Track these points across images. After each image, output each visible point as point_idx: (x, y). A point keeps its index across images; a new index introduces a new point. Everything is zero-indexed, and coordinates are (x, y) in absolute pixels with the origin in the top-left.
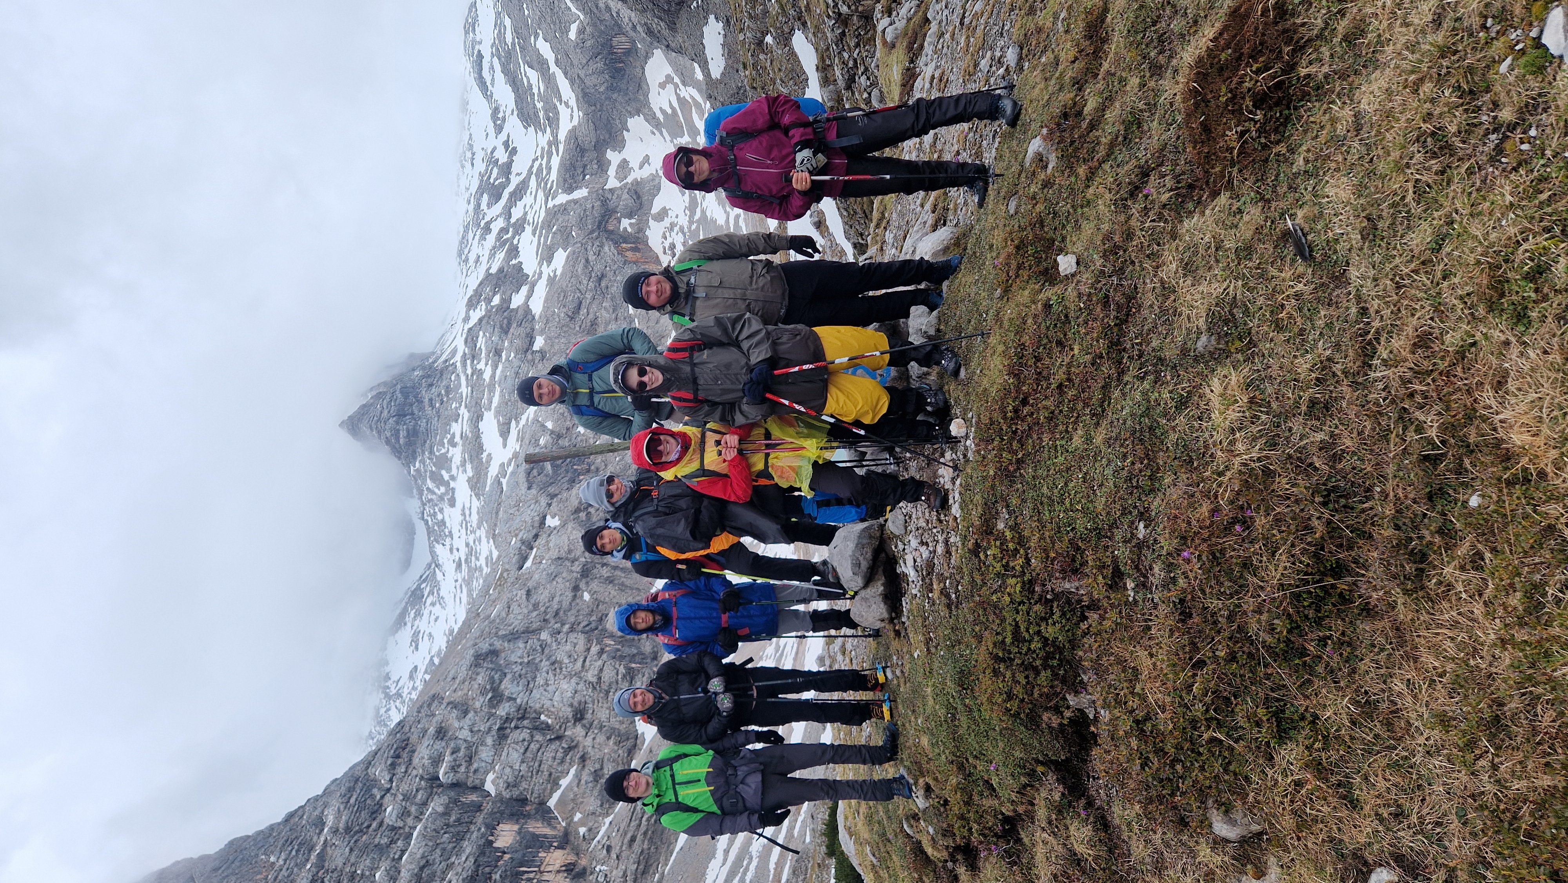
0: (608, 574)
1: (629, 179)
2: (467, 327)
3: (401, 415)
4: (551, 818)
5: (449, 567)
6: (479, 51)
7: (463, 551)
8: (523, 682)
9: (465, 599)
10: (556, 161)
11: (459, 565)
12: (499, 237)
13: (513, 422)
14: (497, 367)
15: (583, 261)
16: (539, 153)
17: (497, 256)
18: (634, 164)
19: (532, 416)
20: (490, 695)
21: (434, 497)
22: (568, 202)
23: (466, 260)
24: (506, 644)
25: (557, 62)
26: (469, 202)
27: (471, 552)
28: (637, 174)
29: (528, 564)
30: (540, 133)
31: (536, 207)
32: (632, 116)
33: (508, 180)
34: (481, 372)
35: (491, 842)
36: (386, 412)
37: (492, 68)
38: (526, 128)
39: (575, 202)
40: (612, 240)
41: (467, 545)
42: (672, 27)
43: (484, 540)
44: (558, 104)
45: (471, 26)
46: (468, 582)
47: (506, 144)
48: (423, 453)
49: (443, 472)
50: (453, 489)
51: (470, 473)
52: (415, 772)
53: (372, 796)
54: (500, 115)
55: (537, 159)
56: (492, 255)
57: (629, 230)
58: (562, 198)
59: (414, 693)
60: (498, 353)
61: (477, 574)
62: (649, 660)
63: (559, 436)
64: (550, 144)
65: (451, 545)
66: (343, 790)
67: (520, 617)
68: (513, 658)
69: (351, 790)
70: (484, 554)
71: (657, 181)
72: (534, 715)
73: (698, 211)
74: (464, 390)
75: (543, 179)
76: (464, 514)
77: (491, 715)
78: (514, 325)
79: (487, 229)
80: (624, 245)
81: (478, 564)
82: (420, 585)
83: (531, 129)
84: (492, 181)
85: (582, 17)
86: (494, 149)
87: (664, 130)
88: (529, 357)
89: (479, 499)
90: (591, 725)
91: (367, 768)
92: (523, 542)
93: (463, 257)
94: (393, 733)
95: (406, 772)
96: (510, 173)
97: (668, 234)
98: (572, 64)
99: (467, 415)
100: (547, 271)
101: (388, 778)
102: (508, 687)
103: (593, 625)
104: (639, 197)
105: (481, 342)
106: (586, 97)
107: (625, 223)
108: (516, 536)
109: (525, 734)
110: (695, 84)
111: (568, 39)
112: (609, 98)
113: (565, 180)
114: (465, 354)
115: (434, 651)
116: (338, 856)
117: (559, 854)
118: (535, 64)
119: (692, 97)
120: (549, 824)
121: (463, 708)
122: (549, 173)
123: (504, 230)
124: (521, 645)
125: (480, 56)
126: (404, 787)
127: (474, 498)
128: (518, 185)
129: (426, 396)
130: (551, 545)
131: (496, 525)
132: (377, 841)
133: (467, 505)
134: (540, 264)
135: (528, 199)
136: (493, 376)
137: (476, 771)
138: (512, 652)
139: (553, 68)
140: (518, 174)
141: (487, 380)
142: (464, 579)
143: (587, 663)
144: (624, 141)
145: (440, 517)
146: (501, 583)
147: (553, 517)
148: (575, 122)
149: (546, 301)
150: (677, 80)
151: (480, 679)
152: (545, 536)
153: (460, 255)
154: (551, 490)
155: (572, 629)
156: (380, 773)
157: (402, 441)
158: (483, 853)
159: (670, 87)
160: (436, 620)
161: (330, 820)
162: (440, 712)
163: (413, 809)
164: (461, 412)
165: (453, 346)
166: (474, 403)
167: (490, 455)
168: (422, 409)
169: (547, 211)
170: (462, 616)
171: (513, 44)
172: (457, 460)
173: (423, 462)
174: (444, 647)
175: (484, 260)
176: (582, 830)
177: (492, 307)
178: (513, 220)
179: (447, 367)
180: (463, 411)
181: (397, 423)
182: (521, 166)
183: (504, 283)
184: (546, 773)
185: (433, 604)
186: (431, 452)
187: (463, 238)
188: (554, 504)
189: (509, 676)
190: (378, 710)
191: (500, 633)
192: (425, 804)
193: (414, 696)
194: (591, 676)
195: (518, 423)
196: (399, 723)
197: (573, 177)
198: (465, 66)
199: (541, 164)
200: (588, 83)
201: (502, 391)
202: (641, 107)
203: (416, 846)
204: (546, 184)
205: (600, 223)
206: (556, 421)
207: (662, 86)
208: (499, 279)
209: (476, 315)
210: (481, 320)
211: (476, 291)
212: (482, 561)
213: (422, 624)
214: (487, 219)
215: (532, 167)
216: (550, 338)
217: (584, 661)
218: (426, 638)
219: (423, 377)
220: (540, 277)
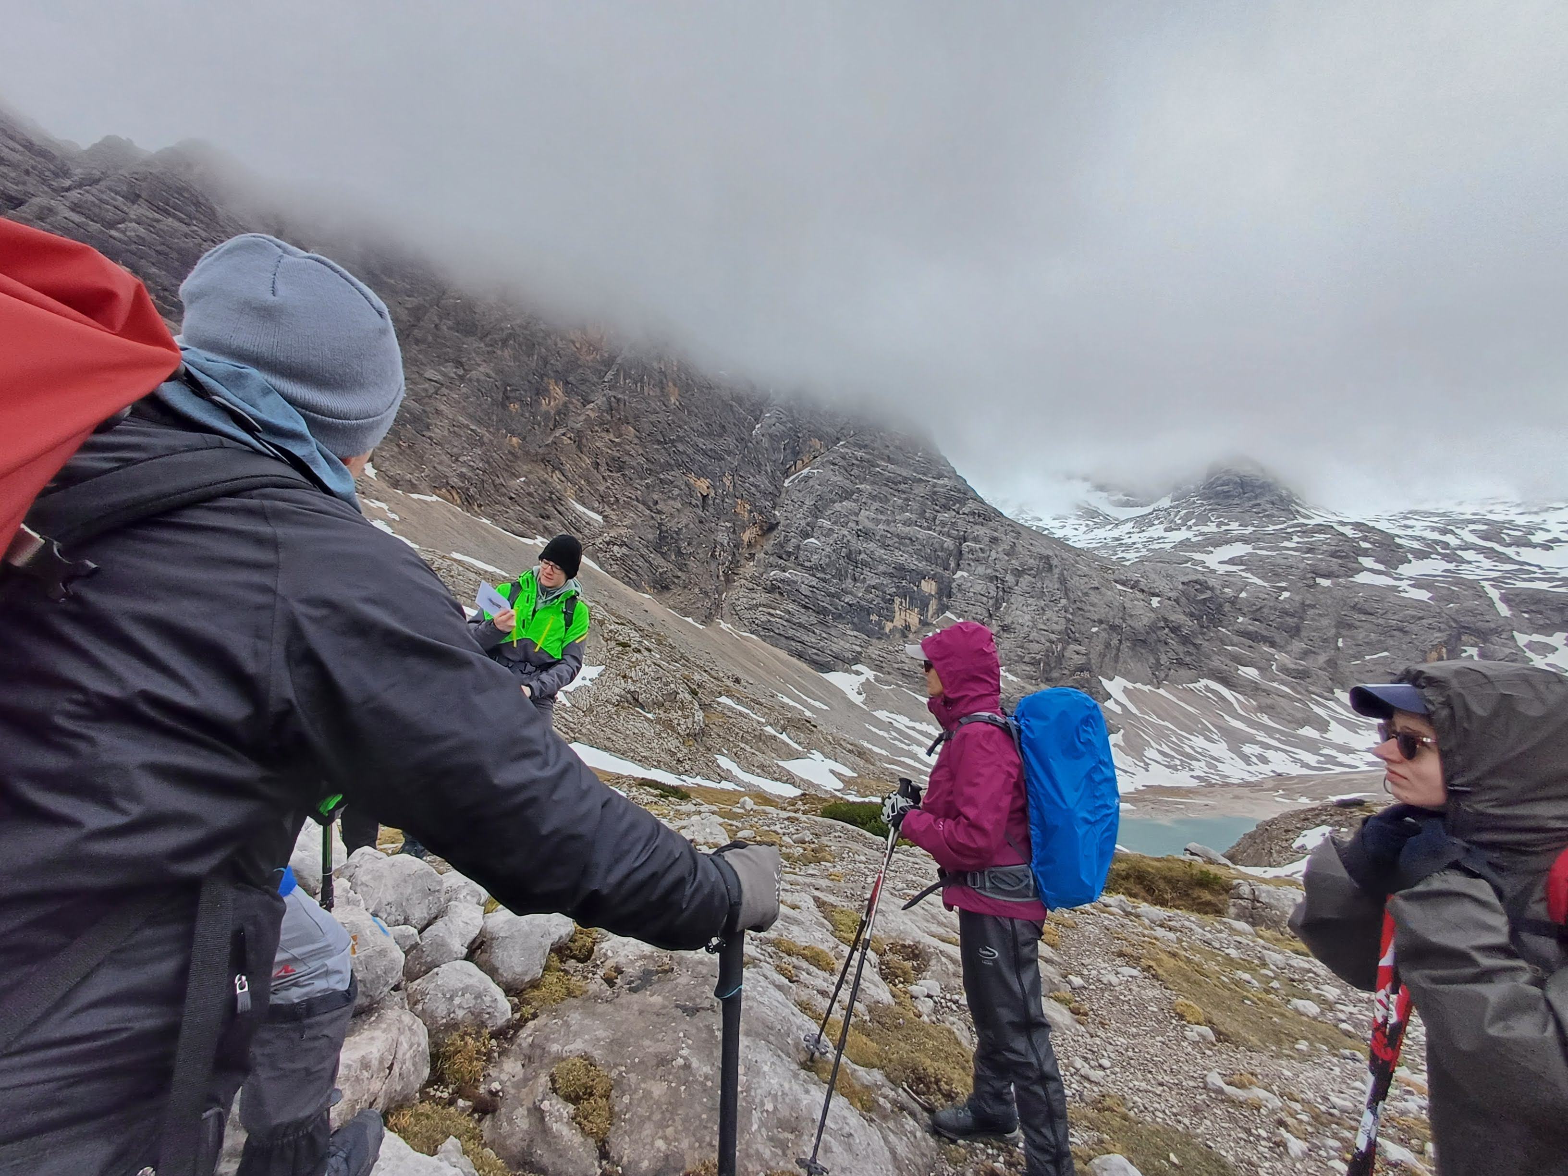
0: (1113, 645)
1: (1531, 654)
2: (1335, 525)
3: (1243, 485)
5: (1116, 533)
7: (1130, 541)
8: (1029, 589)
9: (1090, 546)
10: (1541, 586)
11: (1117, 539)
12: (1437, 542)
13: (1245, 567)
14: (1296, 551)
15: (1420, 615)
16: (1548, 570)
17: (1415, 542)
18: (1553, 658)
20: (1020, 569)
21: (1172, 516)
22: (1491, 599)
23: (1406, 518)
24: (1057, 576)
26: (1476, 514)
27: (1128, 547)
29: (1119, 587)
31: (1478, 571)
33: (1510, 545)
34: (1290, 539)
35: (924, 578)
39: (1492, 605)
40: (1449, 640)
41: (1134, 543)
43: (1138, 555)
46: (1105, 547)
48: (1209, 505)
49: (1194, 521)
50: (1180, 529)
51: (1195, 540)
52: (969, 527)
53: (954, 505)
55: (1541, 568)
56: (1415, 538)
58: (1494, 594)
59: (1023, 521)
60: (1310, 551)
61: (1111, 552)
62: (1046, 676)
65: (1134, 533)
66: (959, 487)
67: (1077, 584)
68: (1047, 582)
69: (959, 491)
70: (1127, 556)
72: (1006, 598)
74: (1271, 528)
75: (1516, 575)
76: (1159, 538)
77: (1006, 571)
78: (1340, 561)
79: (1444, 532)
80: (1444, 650)
81: (1119, 552)
82: (1101, 515)
84: (1505, 531)
88: (1310, 575)
89: (1172, 548)
91: (972, 498)
92: (1138, 582)
93: (1409, 515)
94: (996, 511)
95: (970, 522)
96: (1518, 546)
99: (1247, 532)
100: (1404, 584)
101: (967, 511)
102: (1026, 580)
103: (1072, 635)
105: (1320, 537)
108: (1142, 577)
109: (993, 593)
113: (1517, 595)
114: (1307, 525)
115: (1053, 530)
116: (920, 490)
117: (917, 620)
120: (934, 613)
121: (1012, 552)
122: (1524, 580)
123: (1446, 545)
124: (1057, 586)
126: (960, 522)
127: (1173, 544)
128: (1503, 554)
129: (1263, 501)
130: (1136, 602)
131: (1151, 562)
132: (928, 511)
133: (1166, 540)
134: (1410, 578)
135: (1487, 563)
136: (1287, 549)
137: (969, 564)
138: (1051, 581)
140: (1518, 553)
141: (1282, 545)
142: (1107, 544)
143: (1044, 632)
145: (1156, 522)
146: (1105, 569)
147: (1159, 602)
149: (1369, 585)
151: (1032, 561)
152: (1142, 597)
153: (1410, 513)
154: (1183, 600)
155: (1068, 620)
156: (970, 506)
157: (1219, 488)
158: (918, 574)
160: (1076, 529)
161: (941, 482)
162: (1009, 539)
163: (946, 529)
164: (1249, 528)
165: (1313, 516)
166: (1258, 536)
167: (1212, 552)
168: (1249, 499)
169: (1477, 581)
170: (1078, 545)
172: (1205, 529)
174: (1056, 536)
175: (1409, 532)
177: (1358, 542)
178: (1459, 552)
179: (1292, 513)
180: (1250, 529)
181: (1236, 483)
182: (1527, 555)
183: (1385, 550)
184: (966, 609)
185: (1087, 525)
186: (1211, 510)
187: (1431, 513)
188: (1169, 602)
189: (1033, 580)
191: (1065, 571)
192: (949, 536)
193: (1021, 521)
194: (1034, 635)
196: (1002, 514)
197: (1524, 601)
199: (1535, 573)
201: (1272, 556)
203: (922, 534)
204: (1510, 578)
205: (1468, 628)
206: (1246, 599)
208: (1389, 546)
209: (1349, 531)
210: (1343, 534)
211: (1373, 528)
212: (1121, 555)
213: (1073, 521)
214: (1458, 531)
215: (1532, 565)
216: (1330, 591)
217: (1045, 630)
218: (1063, 524)
219: (1281, 497)
220: (1395, 579)
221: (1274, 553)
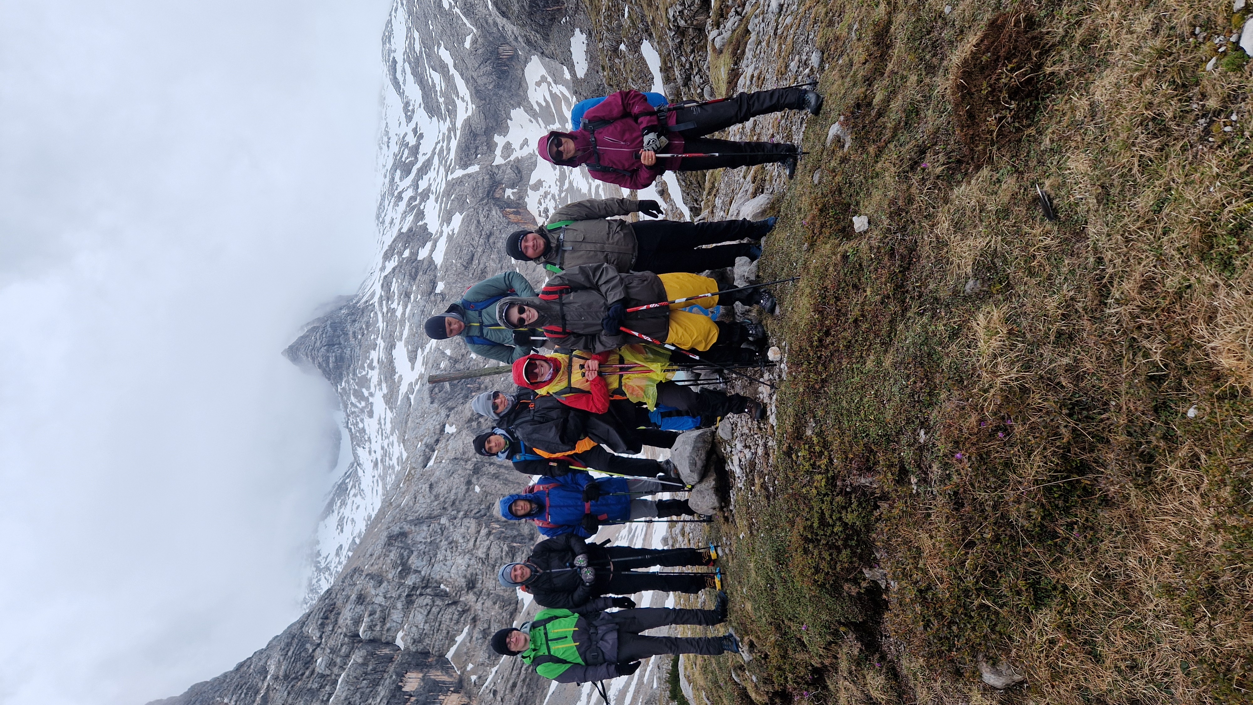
0: (495, 471)
1: (512, 158)
2: (383, 275)
3: (330, 345)
4: (448, 668)
5: (368, 465)
6: (394, 58)
7: (380, 452)
8: (427, 558)
9: (380, 492)
10: (454, 144)
11: (376, 464)
12: (409, 204)
13: (420, 350)
14: (406, 307)
15: (475, 222)
16: (441, 138)
17: (407, 219)
18: (516, 145)
19: (434, 345)
20: (400, 568)
21: (356, 410)
22: (464, 176)
23: (383, 222)
24: (413, 528)
25: (455, 66)
26: (385, 176)
27: (386, 454)
28: (518, 154)
29: (431, 463)
30: (442, 122)
31: (439, 180)
32: (514, 108)
33: (416, 158)
34: (394, 311)
35: (401, 687)
36: (319, 342)
37: (404, 71)
38: (431, 118)
39: (469, 175)
40: (498, 206)
41: (383, 448)
42: (546, 38)
43: (396, 444)
44: (456, 99)
45: (387, 38)
46: (383, 478)
47: (415, 131)
48: (348, 375)
49: (364, 390)
50: (372, 403)
51: (385, 390)
52: (340, 631)
53: (306, 650)
54: (410, 108)
55: (439, 142)
56: (403, 218)
57: (512, 197)
58: (459, 173)
59: (339, 567)
60: (407, 295)
61: (390, 471)
62: (527, 541)
63: (456, 361)
64: (449, 130)
65: (370, 448)
66: (283, 645)
67: (424, 506)
68: (419, 539)
69: (289, 645)
70: (396, 455)
71: (534, 159)
72: (435, 585)
73: (567, 182)
74: (381, 325)
75: (443, 158)
76: (380, 423)
77: (401, 585)
78: (421, 273)
79: (400, 198)
80: (508, 210)
81: (391, 463)
82: (344, 480)
83: (435, 119)
84: (403, 159)
85: (475, 31)
86: (406, 134)
87: (539, 119)
88: (433, 298)
89: (392, 411)
90: (481, 592)
91: (302, 627)
92: (427, 446)
93: (381, 220)
94: (322, 599)
95: (333, 630)
96: (417, 153)
97: (542, 201)
98: (467, 68)
99: (382, 345)
100: (447, 230)
101: (318, 635)
102: (414, 562)
103: (482, 512)
104: (519, 172)
105: (394, 287)
106: (478, 93)
107: (509, 193)
108: (421, 440)
109: (428, 600)
110: (564, 83)
111: (464, 48)
112: (496, 94)
113: (461, 159)
114: (381, 296)
115: (356, 533)
116: (278, 699)
117: (455, 696)
118: (438, 69)
119: (561, 93)
120: (447, 673)
121: (378, 578)
122: (448, 153)
123: (413, 198)
124: (425, 528)
125: (395, 62)
126: (331, 643)
127: (388, 411)
128: (424, 163)
129: (350, 330)
130: (449, 448)
131: (405, 432)
132: (309, 686)
133: (383, 416)
134: (441, 225)
135: (432, 174)
136: (404, 313)
137: (388, 630)
138: (418, 534)
139: (452, 71)
140: (424, 154)
141: (399, 317)
142: (380, 476)
143: (478, 543)
144: (508, 127)
145: (361, 425)
146: (409, 478)
147: (451, 426)
148: (470, 113)
149: (445, 254)
150: (550, 79)
151: (392, 556)
152: (444, 441)
153: (378, 218)
154: (449, 404)
155: (466, 516)
156: (312, 631)
157: (331, 365)
158: (394, 696)
159: (544, 85)
160: (357, 508)
161: (272, 669)
162: (360, 582)
163: (338, 660)
164: (378, 342)
165: (372, 290)
166: (388, 335)
167: (401, 376)
168: (347, 340)
169: (448, 183)
170: (378, 505)
171: (421, 52)
172: (375, 380)
173: (348, 382)
174: (363, 530)
175: (397, 222)
176: (474, 678)
177: (403, 259)
178: (420, 191)
179: (367, 307)
180: (380, 341)
181: (328, 351)
182: (426, 148)
183: (412, 240)
184: (445, 632)
185: (355, 495)
186: (354, 374)
187: (381, 204)
188: (451, 416)
189: (415, 553)
190: (310, 580)
191: (408, 519)
192: (348, 656)
193: (340, 569)
194: (481, 553)
195: (423, 350)
196: (328, 591)
197: (467, 156)
198: (383, 69)
199: (442, 146)
200: (480, 82)
201: (411, 325)
202: (521, 100)
203: (341, 691)
204: (446, 162)
205: (489, 192)
206: (453, 349)
207: (538, 84)
208: (409, 237)
209: (391, 265)
210: (394, 269)
211: (390, 246)
212: (394, 461)
213: (347, 512)
214: (400, 189)
215: (435, 148)
216: (449, 284)
217: (476, 541)
218: (349, 522)
219: (348, 314)
220: (441, 235)
221: (407, 324)
